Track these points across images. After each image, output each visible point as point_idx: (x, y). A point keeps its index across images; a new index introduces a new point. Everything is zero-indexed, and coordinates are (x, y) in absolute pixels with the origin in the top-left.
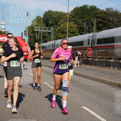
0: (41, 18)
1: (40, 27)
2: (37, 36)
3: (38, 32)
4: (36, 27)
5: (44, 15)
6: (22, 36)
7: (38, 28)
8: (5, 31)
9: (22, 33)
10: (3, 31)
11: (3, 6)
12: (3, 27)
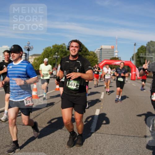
0: (145, 47)
1: (144, 54)
2: (142, 60)
3: (142, 57)
4: (142, 54)
5: (147, 45)
6: (131, 60)
7: (143, 54)
8: (118, 57)
9: (131, 58)
10: (116, 57)
11: (117, 40)
12: (116, 54)
